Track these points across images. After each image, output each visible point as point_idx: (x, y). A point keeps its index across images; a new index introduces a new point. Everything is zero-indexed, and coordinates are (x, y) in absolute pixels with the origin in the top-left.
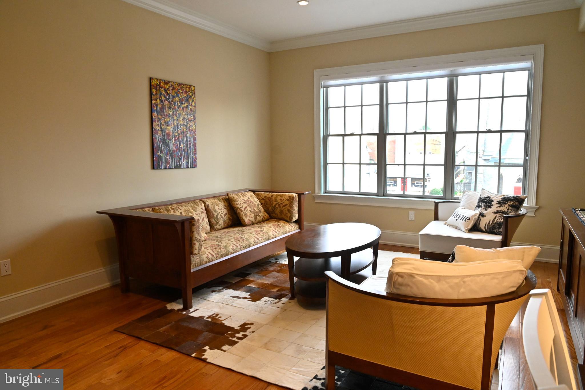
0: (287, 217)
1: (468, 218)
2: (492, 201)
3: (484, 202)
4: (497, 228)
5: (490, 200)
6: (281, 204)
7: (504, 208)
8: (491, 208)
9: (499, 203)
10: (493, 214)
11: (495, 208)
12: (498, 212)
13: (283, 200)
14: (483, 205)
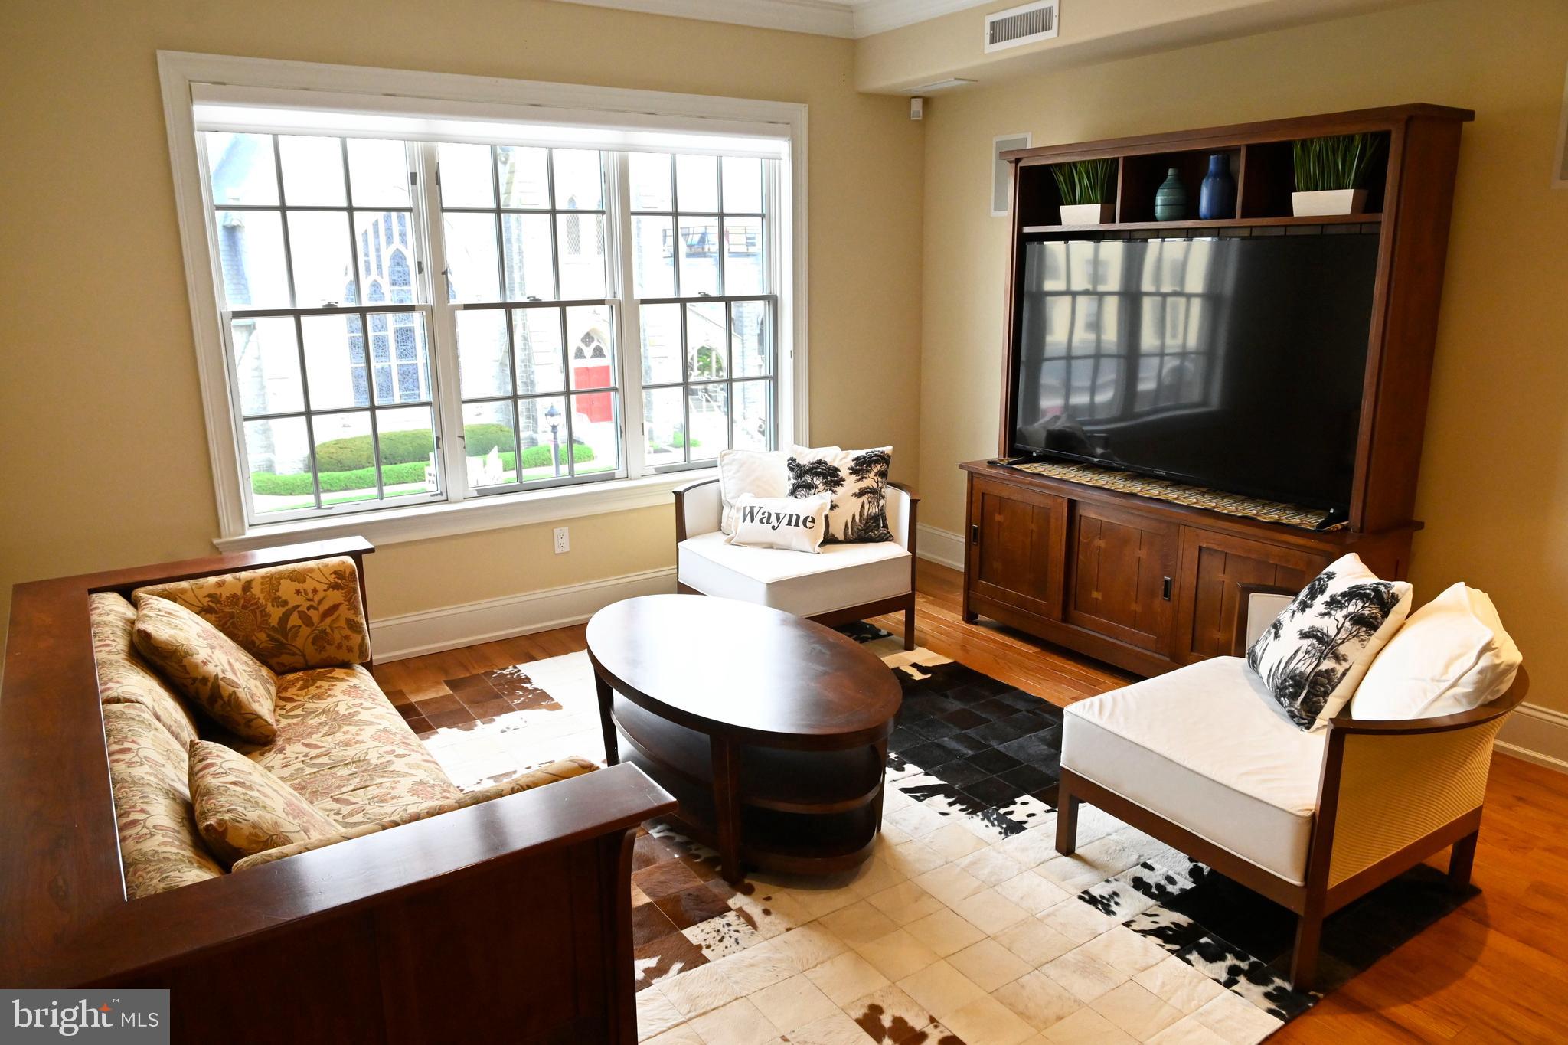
0: (350, 650)
1: (810, 519)
2: (836, 469)
3: (818, 474)
4: (875, 527)
5: (829, 468)
6: (309, 608)
7: (870, 481)
8: (842, 485)
9: (854, 471)
10: (854, 499)
11: (851, 484)
12: (861, 493)
13: (315, 591)
14: (818, 481)
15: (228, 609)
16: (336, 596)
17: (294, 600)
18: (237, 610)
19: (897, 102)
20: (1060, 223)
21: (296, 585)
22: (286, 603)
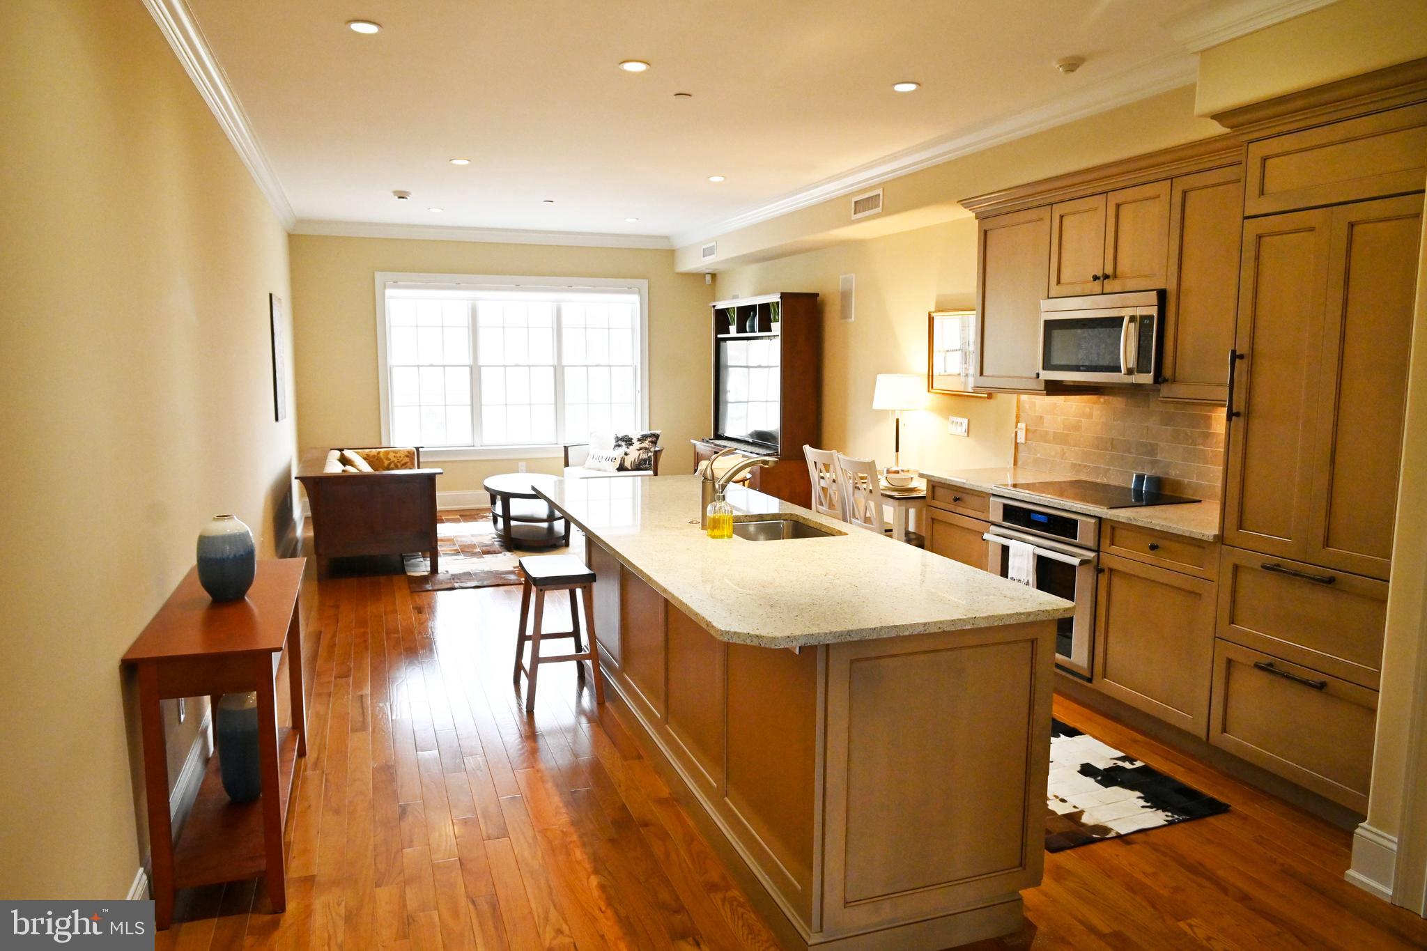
1: (614, 458)
2: (632, 439)
3: (624, 441)
4: (644, 463)
5: (629, 438)
7: (646, 444)
8: (632, 445)
9: (639, 440)
10: (636, 451)
11: (637, 445)
12: (640, 449)
14: (623, 443)
15: (371, 459)
16: (407, 460)
17: (393, 459)
18: (374, 460)
19: (697, 277)
20: (729, 333)
21: (394, 454)
22: (390, 460)
